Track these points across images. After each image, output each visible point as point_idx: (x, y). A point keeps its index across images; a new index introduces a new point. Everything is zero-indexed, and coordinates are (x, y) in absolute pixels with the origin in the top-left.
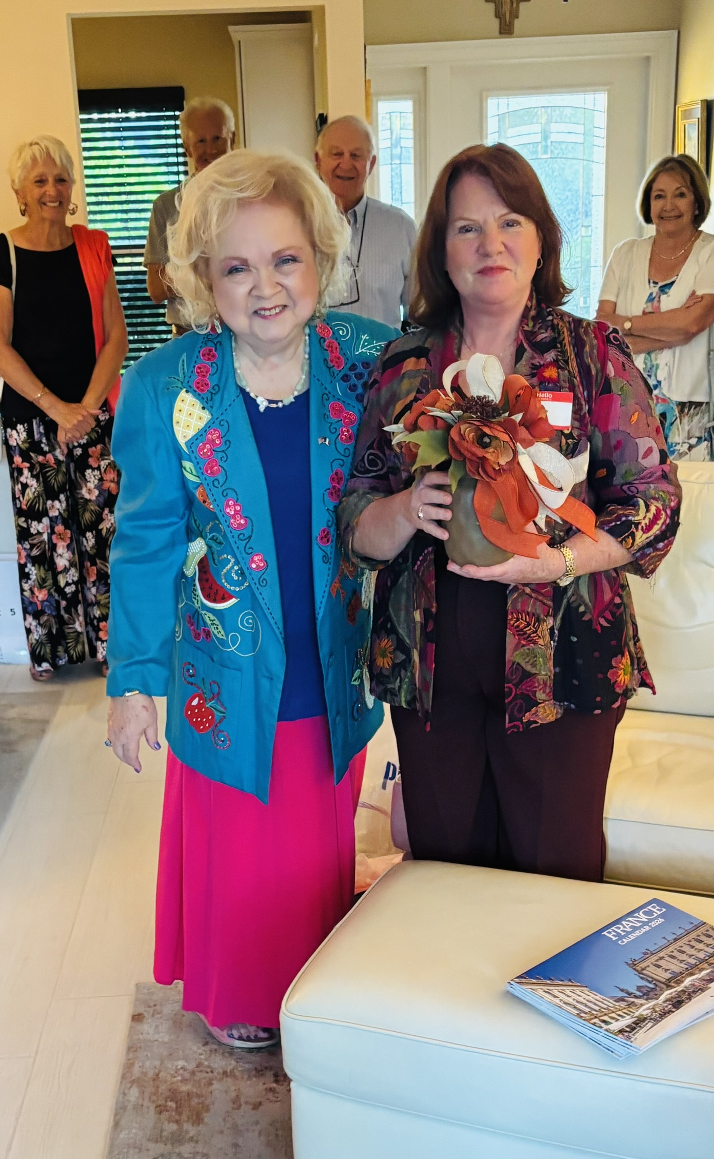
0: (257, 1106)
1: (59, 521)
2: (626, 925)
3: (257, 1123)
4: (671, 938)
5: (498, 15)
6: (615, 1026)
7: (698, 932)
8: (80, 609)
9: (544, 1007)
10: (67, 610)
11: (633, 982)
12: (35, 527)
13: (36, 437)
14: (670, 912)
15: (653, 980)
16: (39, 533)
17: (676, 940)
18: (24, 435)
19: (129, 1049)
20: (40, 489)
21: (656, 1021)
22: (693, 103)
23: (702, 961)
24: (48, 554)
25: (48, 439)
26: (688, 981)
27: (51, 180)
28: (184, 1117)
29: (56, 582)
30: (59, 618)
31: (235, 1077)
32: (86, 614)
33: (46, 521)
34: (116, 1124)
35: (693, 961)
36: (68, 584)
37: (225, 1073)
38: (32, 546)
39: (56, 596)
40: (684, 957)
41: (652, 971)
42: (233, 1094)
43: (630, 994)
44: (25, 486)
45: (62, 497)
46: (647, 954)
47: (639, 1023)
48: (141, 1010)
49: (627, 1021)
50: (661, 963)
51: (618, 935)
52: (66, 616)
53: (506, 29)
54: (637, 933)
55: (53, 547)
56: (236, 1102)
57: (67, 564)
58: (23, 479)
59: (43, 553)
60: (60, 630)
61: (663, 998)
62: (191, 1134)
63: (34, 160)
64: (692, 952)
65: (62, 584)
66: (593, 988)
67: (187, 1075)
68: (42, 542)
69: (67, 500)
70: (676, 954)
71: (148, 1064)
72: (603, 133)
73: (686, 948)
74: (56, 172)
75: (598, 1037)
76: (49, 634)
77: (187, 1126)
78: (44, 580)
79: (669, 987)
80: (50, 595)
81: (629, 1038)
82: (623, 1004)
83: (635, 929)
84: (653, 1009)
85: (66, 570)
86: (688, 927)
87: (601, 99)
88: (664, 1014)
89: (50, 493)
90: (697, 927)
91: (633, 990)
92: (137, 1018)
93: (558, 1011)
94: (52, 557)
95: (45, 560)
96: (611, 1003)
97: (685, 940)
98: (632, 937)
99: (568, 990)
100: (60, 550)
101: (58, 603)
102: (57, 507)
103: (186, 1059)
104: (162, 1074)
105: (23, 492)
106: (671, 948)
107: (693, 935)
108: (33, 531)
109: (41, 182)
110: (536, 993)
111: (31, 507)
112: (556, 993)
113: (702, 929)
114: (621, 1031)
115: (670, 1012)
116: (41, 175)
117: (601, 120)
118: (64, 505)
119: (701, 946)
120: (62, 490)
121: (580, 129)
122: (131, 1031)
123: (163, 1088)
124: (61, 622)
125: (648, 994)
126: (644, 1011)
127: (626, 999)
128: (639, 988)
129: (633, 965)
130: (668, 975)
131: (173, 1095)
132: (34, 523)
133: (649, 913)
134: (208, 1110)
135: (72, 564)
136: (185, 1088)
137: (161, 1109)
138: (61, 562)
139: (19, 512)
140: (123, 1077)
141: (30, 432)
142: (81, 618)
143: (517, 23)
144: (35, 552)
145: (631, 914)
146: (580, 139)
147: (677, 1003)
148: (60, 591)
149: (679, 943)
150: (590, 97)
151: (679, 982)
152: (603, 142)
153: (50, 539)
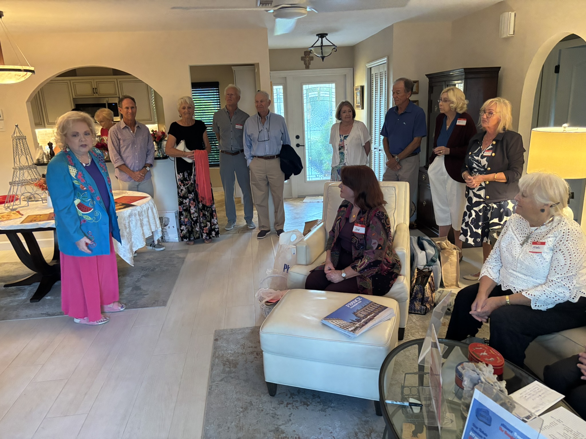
0: (252, 362)
1: (192, 200)
2: (352, 303)
3: (252, 367)
4: (364, 306)
5: (305, 64)
6: (350, 329)
7: (371, 304)
8: (198, 224)
9: (331, 326)
10: (194, 224)
11: (354, 318)
12: (184, 201)
13: (185, 177)
14: (363, 300)
15: (359, 317)
16: (186, 203)
17: (365, 306)
18: (182, 176)
19: (214, 348)
20: (187, 191)
21: (361, 328)
22: (358, 86)
23: (372, 312)
24: (188, 209)
25: (189, 177)
26: (369, 317)
27: (187, 108)
28: (231, 366)
29: (191, 217)
30: (191, 226)
31: (245, 355)
32: (200, 226)
33: (188, 200)
34: (212, 369)
35: (370, 312)
36: (194, 217)
37: (242, 353)
38: (184, 206)
39: (191, 220)
40: (367, 311)
41: (359, 315)
42: (245, 359)
43: (354, 321)
44: (182, 190)
45: (193, 193)
46: (358, 311)
47: (356, 328)
48: (217, 337)
49: (353, 328)
50: (361, 313)
51: (350, 306)
52: (193, 226)
53: (307, 67)
54: (355, 305)
55: (190, 207)
56: (246, 361)
57: (194, 212)
58: (181, 188)
59: (187, 208)
60: (192, 230)
61: (362, 321)
62: (234, 371)
63: (182, 102)
64: (369, 309)
65: (192, 217)
66: (344, 320)
67: (231, 355)
68: (187, 205)
69: (194, 194)
70: (365, 310)
71: (220, 352)
72: (334, 94)
73: (368, 308)
74: (188, 105)
75: (346, 333)
76: (188, 231)
77: (232, 369)
78: (187, 216)
79: (364, 319)
80: (189, 220)
81: (354, 332)
82: (352, 324)
83: (354, 304)
84: (360, 324)
85: (194, 213)
86: (368, 303)
87: (333, 85)
88: (363, 326)
89: (190, 192)
90: (370, 303)
91: (354, 320)
92: (216, 340)
93: (335, 326)
94: (190, 210)
95: (188, 210)
96: (349, 324)
97: (367, 306)
98: (353, 306)
99: (337, 321)
100: (192, 208)
101: (191, 222)
102: (191, 196)
103: (231, 350)
104: (224, 355)
105: (181, 192)
106: (364, 309)
107: (369, 305)
108: (184, 202)
109: (184, 108)
110: (330, 323)
111: (184, 196)
112: (334, 322)
113: (372, 303)
114: (352, 331)
115: (364, 325)
116: (184, 106)
117: (334, 90)
118: (193, 195)
119: (371, 308)
120: (193, 191)
121: (328, 93)
122: (214, 344)
123: (225, 359)
124: (192, 228)
125: (359, 321)
126: (357, 325)
127: (353, 322)
128: (356, 319)
129: (354, 313)
130: (363, 316)
131: (228, 360)
132: (184, 200)
133: (358, 300)
134: (238, 364)
135: (196, 212)
136: (231, 358)
137: (224, 365)
138: (192, 211)
139: (180, 197)
140: (213, 356)
141: (184, 175)
142: (198, 227)
143: (310, 66)
144: (184, 208)
145: (353, 300)
146: (328, 95)
147: (366, 323)
148: (192, 219)
149: (366, 307)
150: (330, 85)
151: (366, 317)
152: (335, 96)
153: (189, 204)
